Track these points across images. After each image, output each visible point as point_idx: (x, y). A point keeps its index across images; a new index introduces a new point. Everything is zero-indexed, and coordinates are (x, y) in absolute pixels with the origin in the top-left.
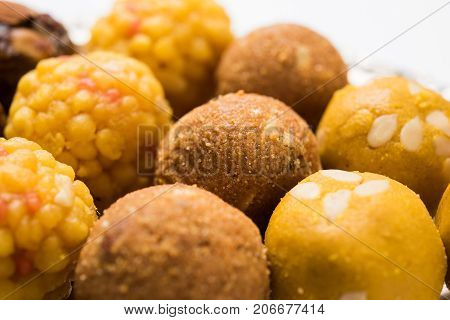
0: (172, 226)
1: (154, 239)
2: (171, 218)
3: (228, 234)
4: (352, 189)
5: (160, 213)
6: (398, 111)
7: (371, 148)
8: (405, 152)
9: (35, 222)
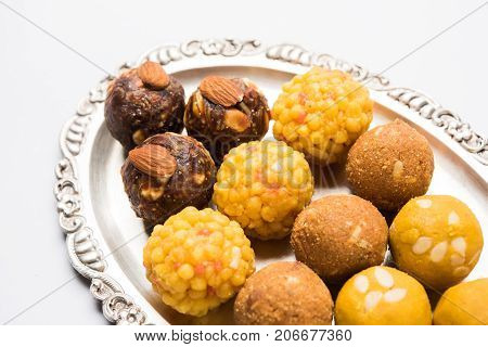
0: (281, 304)
1: (272, 309)
2: (281, 300)
3: (309, 311)
4: (384, 293)
5: (277, 296)
6: (435, 236)
7: (414, 254)
8: (431, 262)
9: (218, 278)
